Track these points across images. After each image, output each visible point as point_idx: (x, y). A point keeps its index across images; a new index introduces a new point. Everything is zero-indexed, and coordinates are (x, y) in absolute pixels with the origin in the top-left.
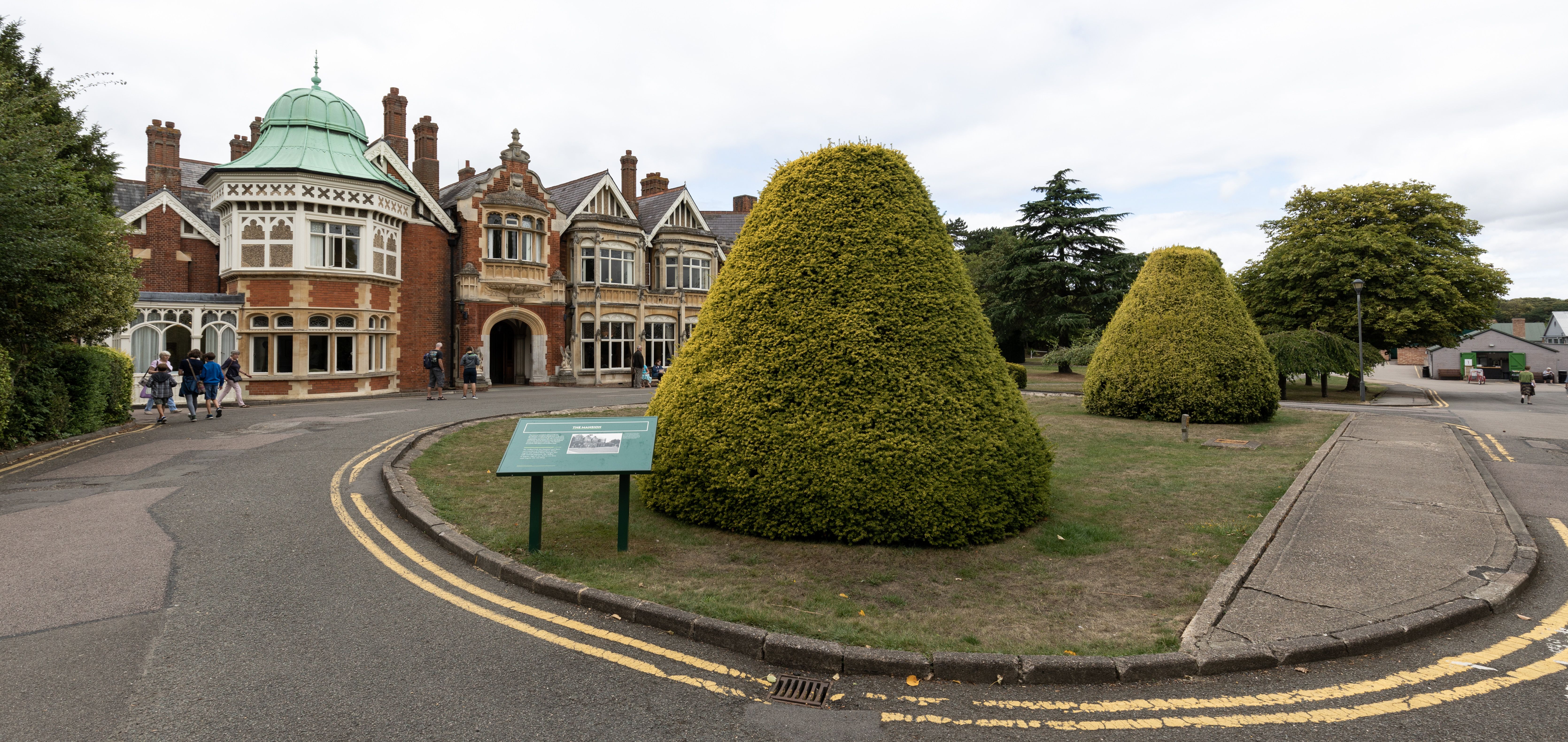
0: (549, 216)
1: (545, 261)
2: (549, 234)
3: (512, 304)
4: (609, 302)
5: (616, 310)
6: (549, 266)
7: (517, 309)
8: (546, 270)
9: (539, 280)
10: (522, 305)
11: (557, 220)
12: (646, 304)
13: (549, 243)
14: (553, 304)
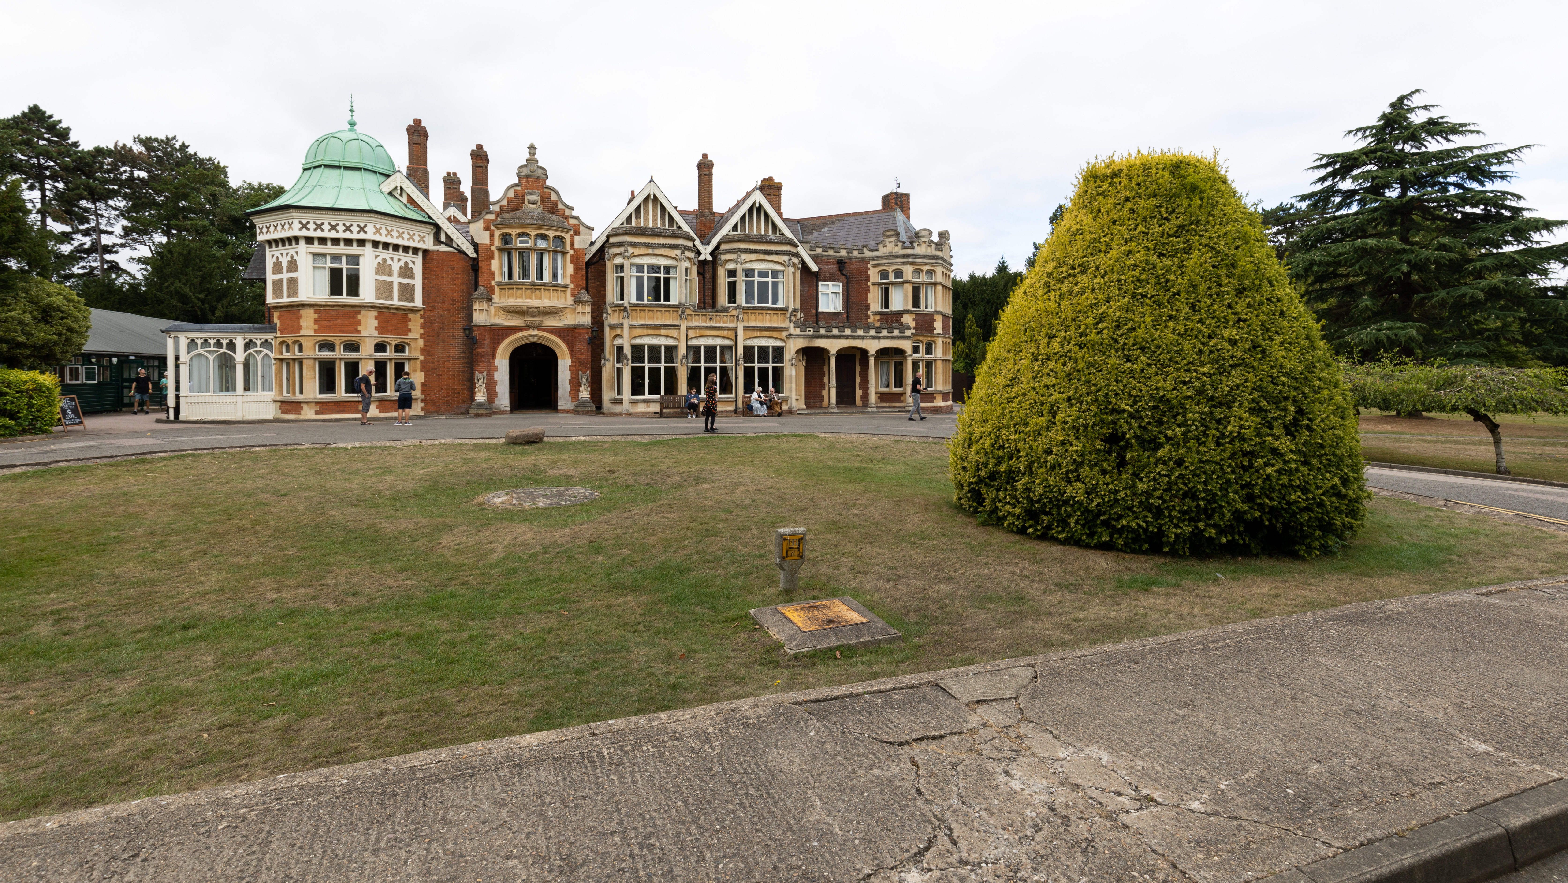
1: (568, 281)
2: (570, 251)
3: (528, 327)
4: (643, 322)
5: (650, 332)
6: (572, 286)
7: (536, 332)
8: (569, 291)
9: (560, 300)
10: (539, 328)
12: (690, 324)
13: (572, 262)
14: (577, 327)
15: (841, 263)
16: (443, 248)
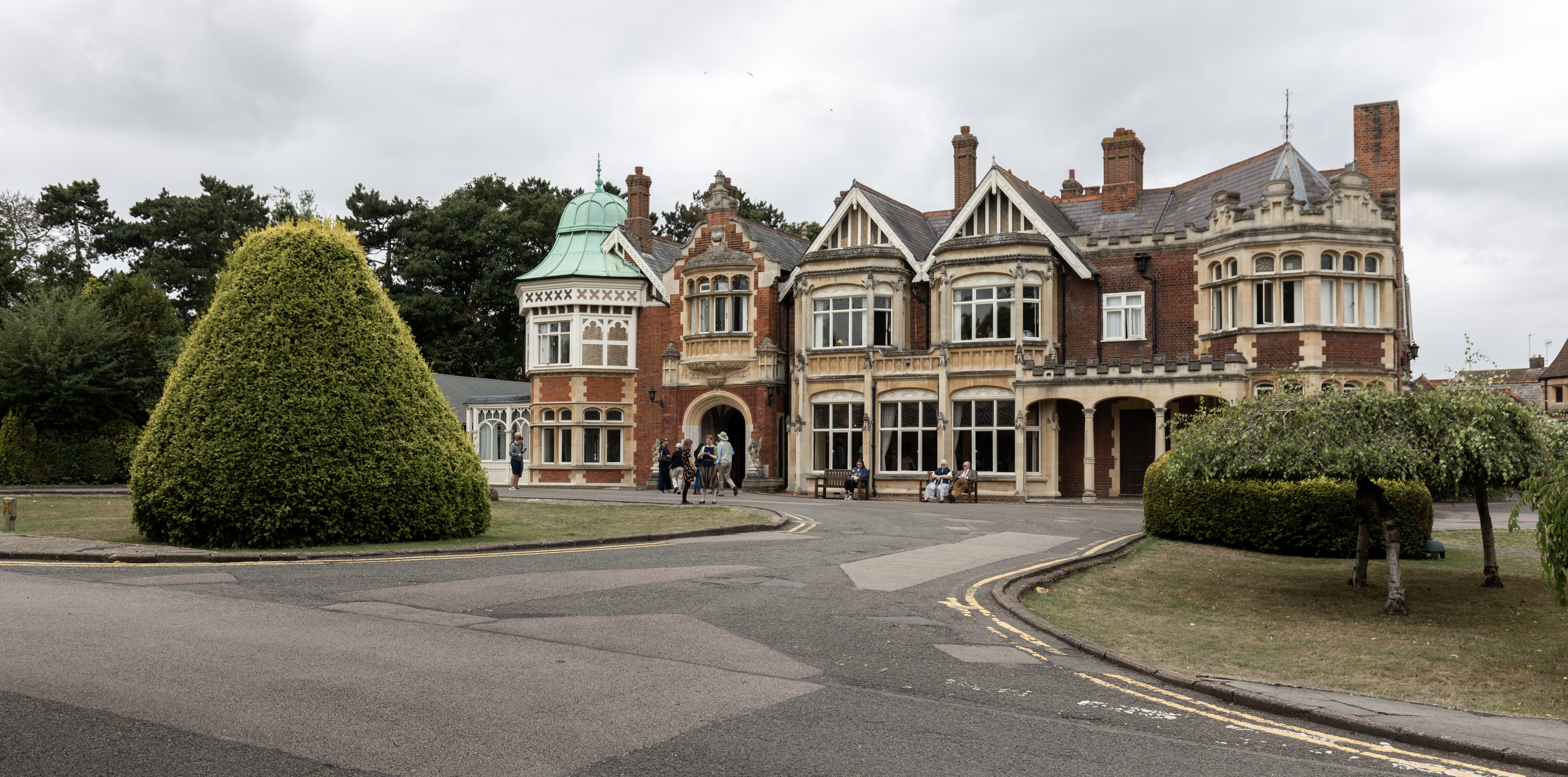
0: (756, 269)
2: (755, 293)
3: (711, 387)
4: (823, 374)
5: (831, 386)
6: (755, 334)
7: (719, 393)
8: (752, 340)
9: (746, 352)
10: (722, 387)
11: (766, 272)
12: (881, 373)
13: (755, 305)
14: (759, 384)
15: (1143, 261)
16: (655, 303)
